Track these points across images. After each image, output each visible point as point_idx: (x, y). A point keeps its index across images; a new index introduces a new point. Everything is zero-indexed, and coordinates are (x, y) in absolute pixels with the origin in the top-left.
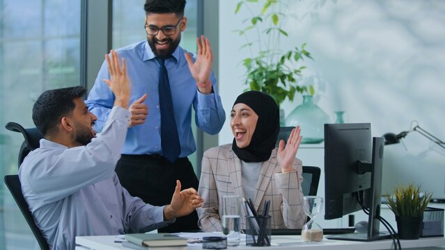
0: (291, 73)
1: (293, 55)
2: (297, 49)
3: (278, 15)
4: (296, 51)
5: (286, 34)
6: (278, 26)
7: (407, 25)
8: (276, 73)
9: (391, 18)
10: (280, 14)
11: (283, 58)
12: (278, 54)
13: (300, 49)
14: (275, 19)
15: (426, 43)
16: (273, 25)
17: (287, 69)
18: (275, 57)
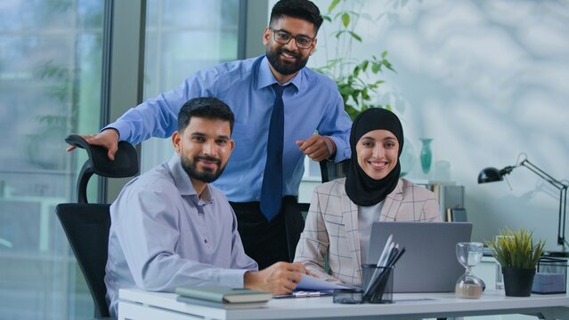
0: (365, 89)
1: (370, 66)
2: (375, 58)
3: (350, 15)
4: (374, 61)
5: (359, 39)
6: (349, 28)
7: (512, 32)
8: (346, 88)
9: (492, 24)
10: (353, 13)
11: (357, 69)
12: (349, 63)
13: (380, 59)
14: (346, 19)
15: (536, 57)
16: (343, 28)
17: (361, 83)
18: (346, 67)
